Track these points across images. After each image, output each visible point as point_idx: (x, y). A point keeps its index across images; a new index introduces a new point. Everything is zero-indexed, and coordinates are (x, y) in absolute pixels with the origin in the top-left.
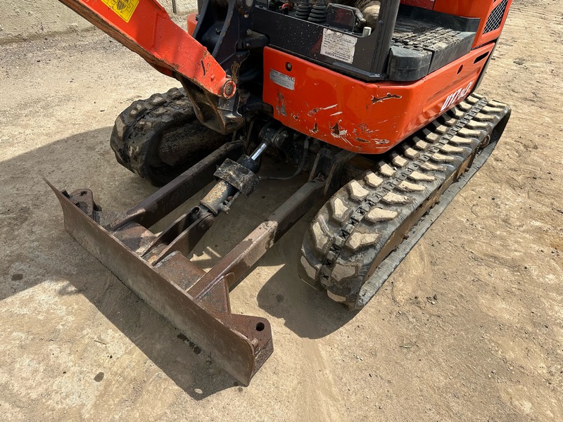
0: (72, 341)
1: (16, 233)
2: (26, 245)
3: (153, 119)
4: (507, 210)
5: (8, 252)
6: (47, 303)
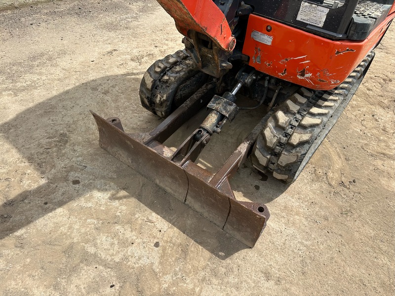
0: (129, 222)
1: (63, 152)
4: (383, 123)
5: (63, 165)
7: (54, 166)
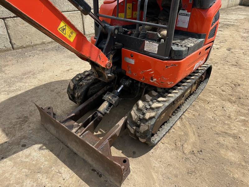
0: (47, 173)
1: (23, 127)
2: (27, 132)
3: (86, 81)
4: (229, 112)
5: (20, 135)
6: (36, 156)
7: (15, 135)
